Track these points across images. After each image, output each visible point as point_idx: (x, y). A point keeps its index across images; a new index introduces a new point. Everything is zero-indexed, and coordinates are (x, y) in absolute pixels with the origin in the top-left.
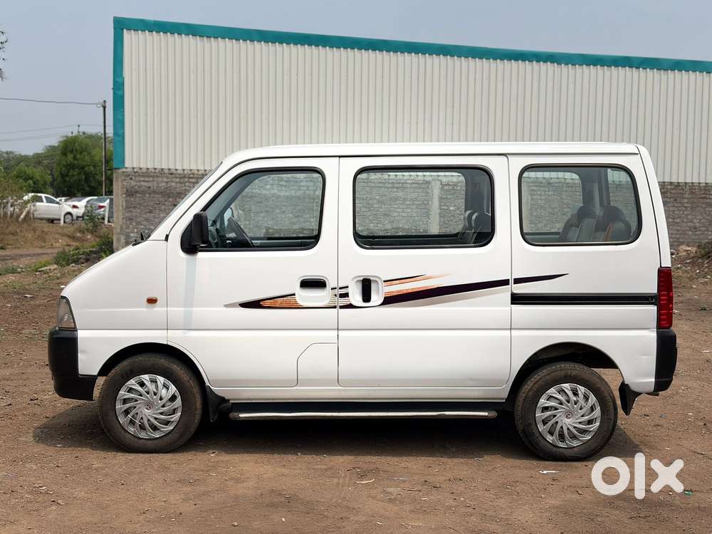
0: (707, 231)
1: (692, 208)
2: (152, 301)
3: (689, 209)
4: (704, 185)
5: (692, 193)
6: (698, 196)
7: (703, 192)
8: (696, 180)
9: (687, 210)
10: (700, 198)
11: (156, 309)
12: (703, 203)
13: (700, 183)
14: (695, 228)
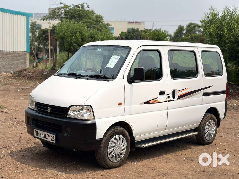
0: (8, 67)
1: (3, 59)
2: (120, 104)
3: (2, 59)
4: (6, 51)
5: (3, 54)
6: (5, 55)
7: (6, 54)
8: (4, 50)
9: (1, 60)
10: (5, 56)
11: (121, 107)
12: (6, 58)
13: (5, 51)
14: (4, 66)
